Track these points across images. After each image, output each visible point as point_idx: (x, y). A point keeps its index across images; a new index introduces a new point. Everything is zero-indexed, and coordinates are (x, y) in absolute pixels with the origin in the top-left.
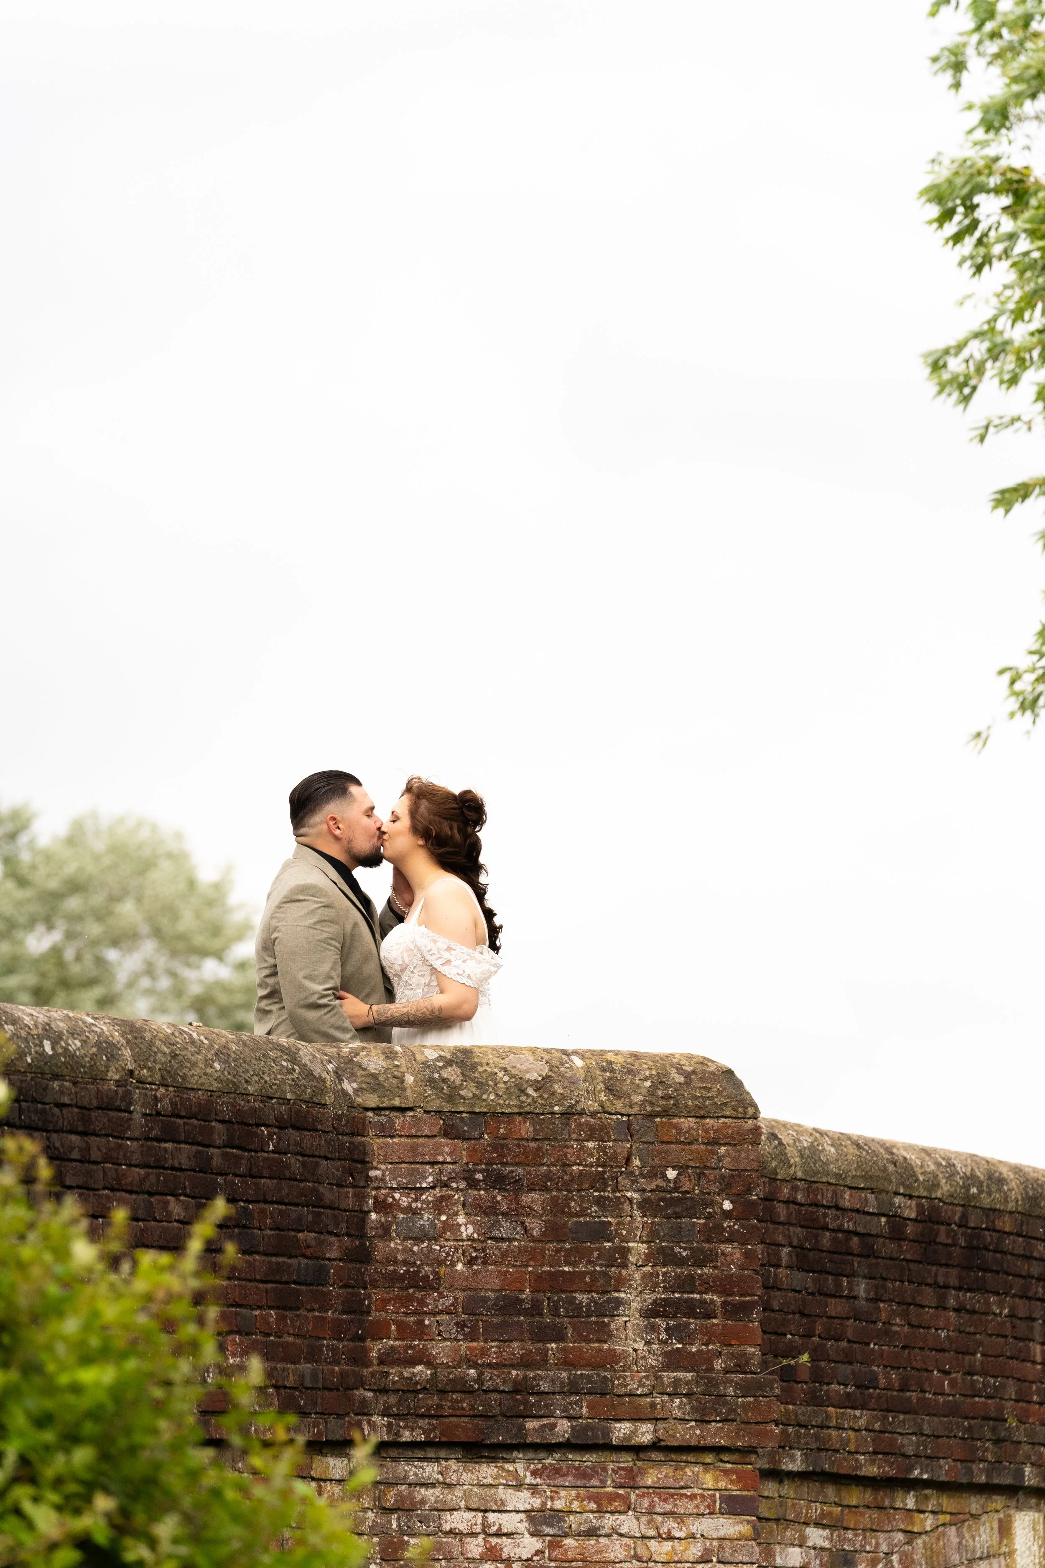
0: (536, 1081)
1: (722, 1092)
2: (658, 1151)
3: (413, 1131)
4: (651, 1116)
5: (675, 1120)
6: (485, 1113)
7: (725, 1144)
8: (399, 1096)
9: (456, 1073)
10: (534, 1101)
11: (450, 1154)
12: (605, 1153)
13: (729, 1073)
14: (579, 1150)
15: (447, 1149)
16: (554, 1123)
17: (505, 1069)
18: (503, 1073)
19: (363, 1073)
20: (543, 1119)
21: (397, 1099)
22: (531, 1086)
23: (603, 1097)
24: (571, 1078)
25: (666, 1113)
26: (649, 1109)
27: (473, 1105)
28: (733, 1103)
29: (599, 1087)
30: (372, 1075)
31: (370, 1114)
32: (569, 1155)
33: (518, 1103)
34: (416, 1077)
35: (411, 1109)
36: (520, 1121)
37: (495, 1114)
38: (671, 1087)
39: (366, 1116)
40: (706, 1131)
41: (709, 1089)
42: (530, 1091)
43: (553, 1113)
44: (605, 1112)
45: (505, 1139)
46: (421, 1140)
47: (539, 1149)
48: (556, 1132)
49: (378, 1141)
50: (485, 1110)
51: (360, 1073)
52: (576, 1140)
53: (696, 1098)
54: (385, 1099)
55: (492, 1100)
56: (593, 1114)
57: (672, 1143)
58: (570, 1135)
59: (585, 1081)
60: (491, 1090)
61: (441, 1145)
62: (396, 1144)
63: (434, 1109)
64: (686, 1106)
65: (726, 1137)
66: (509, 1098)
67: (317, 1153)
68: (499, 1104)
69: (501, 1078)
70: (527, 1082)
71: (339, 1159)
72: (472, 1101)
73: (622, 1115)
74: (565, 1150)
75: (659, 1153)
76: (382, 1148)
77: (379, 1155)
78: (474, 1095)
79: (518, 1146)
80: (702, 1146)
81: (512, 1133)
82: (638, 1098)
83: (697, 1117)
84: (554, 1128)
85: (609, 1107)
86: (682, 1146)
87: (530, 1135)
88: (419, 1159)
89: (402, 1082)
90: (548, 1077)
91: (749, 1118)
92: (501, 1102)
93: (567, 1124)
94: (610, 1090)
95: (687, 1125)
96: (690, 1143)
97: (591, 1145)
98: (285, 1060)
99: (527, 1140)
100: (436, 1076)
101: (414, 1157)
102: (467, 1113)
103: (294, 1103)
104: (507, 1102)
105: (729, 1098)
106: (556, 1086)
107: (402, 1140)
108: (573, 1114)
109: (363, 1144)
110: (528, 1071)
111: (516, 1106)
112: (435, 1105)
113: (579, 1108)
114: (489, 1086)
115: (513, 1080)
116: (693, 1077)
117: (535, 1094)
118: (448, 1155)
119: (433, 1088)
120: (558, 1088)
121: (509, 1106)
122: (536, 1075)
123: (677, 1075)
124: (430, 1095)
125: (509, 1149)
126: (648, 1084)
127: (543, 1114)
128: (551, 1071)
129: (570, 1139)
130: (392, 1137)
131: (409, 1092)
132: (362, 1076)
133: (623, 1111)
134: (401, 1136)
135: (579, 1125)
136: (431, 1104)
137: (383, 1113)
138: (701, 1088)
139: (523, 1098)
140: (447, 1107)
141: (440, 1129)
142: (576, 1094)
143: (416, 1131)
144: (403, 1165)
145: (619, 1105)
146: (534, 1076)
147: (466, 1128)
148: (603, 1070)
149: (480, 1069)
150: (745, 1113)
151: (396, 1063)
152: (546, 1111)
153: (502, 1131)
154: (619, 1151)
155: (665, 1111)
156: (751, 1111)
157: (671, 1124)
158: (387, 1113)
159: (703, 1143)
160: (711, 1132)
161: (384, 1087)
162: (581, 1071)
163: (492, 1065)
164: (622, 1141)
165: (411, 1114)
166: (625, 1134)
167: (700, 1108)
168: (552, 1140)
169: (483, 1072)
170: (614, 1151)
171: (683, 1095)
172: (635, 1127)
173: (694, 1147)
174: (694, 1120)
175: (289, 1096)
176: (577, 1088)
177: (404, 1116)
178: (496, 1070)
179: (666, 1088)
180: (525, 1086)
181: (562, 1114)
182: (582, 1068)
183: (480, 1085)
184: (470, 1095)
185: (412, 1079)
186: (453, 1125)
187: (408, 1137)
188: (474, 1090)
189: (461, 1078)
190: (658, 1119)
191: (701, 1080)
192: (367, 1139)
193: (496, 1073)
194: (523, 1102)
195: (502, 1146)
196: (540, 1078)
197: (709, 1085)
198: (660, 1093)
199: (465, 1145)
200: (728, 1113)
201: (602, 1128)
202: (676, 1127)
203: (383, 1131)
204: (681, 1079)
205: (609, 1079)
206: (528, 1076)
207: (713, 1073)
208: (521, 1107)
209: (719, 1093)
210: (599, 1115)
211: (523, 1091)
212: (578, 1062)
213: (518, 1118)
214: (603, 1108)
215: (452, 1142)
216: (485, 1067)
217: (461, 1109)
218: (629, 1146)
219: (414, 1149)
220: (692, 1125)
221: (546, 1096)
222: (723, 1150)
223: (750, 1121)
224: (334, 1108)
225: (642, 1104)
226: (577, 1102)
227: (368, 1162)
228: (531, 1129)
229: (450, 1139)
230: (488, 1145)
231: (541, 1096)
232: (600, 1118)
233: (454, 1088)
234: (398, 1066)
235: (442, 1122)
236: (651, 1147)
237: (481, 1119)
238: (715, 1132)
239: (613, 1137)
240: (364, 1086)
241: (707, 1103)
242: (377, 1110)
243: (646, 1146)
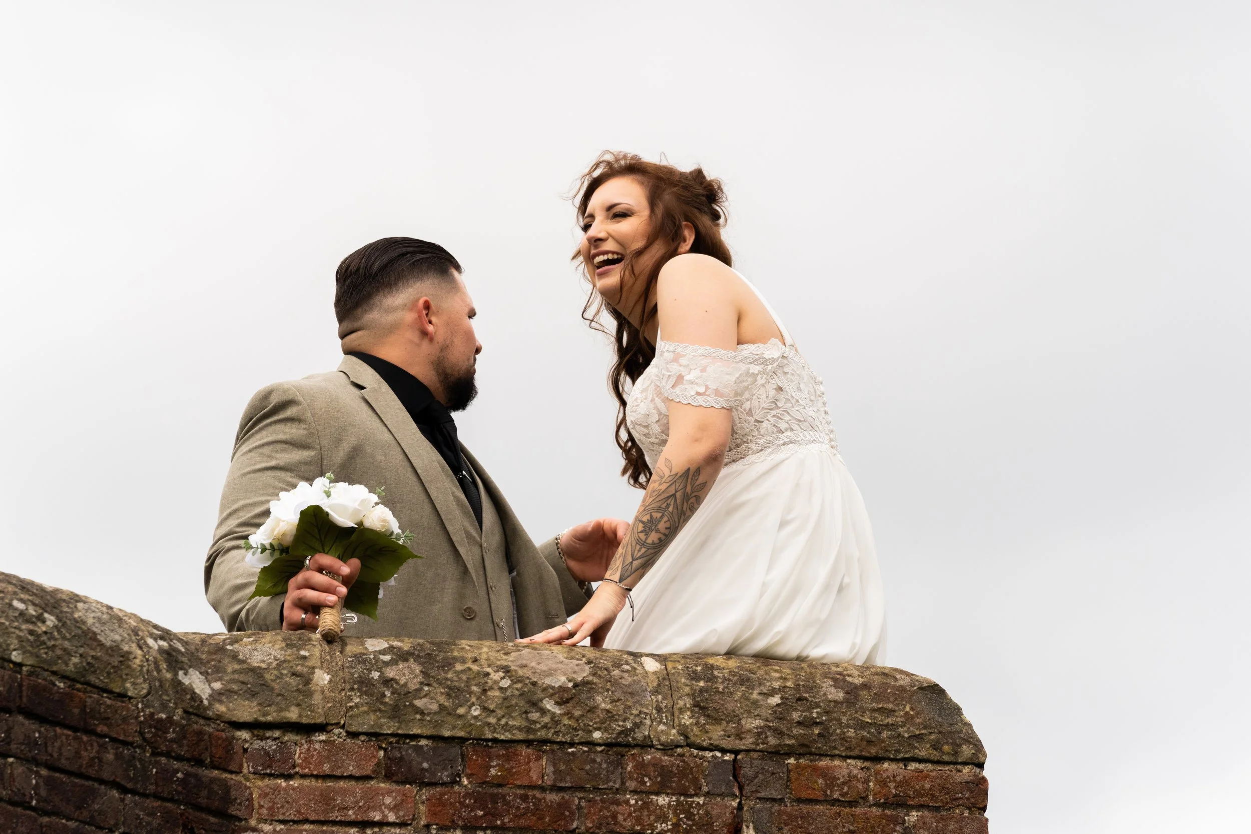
0: (562, 689)
1: (912, 717)
2: (790, 816)
3: (326, 768)
4: (778, 754)
5: (823, 763)
6: (462, 740)
7: (919, 807)
8: (298, 705)
9: (412, 672)
10: (555, 720)
11: (395, 808)
12: (689, 816)
13: (935, 691)
14: (641, 808)
15: (388, 800)
16: (594, 761)
17: (507, 670)
18: (501, 674)
19: (237, 667)
20: (573, 753)
21: (293, 708)
22: (551, 696)
23: (686, 719)
24: (629, 686)
25: (803, 749)
26: (772, 741)
27: (437, 725)
28: (933, 737)
29: (681, 703)
30: (253, 670)
31: (244, 735)
32: (620, 818)
33: (524, 724)
34: (334, 675)
35: (322, 728)
36: (528, 756)
37: (480, 741)
38: (818, 706)
39: (233, 738)
40: (883, 783)
41: (891, 712)
42: (549, 705)
43: (592, 744)
44: (690, 745)
45: (500, 785)
46: (342, 783)
47: (564, 805)
48: (597, 776)
49: (260, 783)
50: (462, 734)
51: (231, 667)
52: (635, 792)
53: (863, 725)
54: (272, 709)
55: (476, 717)
56: (668, 748)
57: (816, 801)
58: (623, 783)
59: (656, 692)
60: (474, 699)
61: (377, 792)
62: (294, 789)
63: (365, 728)
64: (844, 739)
65: (919, 794)
66: (509, 715)
67: (92, 772)
68: (489, 724)
69: (496, 682)
70: (544, 690)
71: (156, 796)
72: (436, 718)
73: (724, 751)
74: (613, 808)
75: (791, 818)
76: (266, 795)
77: (261, 807)
78: (442, 707)
79: (524, 798)
80: (874, 809)
81: (512, 775)
82: (752, 724)
83: (865, 759)
84: (592, 768)
85: (696, 735)
86: (836, 809)
87: (548, 781)
88: (335, 816)
89: (308, 681)
90: (585, 683)
91: (965, 764)
92: (492, 720)
93: (619, 764)
94: (703, 709)
95: (845, 772)
96: (852, 804)
97: (662, 800)
98: (22, 600)
99: (543, 789)
100: (375, 675)
101: (326, 812)
102: (428, 737)
103: (30, 674)
104: (503, 721)
105: (925, 728)
106: (599, 699)
107: (306, 782)
108: (628, 746)
109: (226, 787)
110: (550, 673)
111: (520, 729)
112: (367, 722)
113: (639, 736)
114: (471, 693)
115: (519, 686)
116: (864, 693)
117: (557, 710)
118: (391, 810)
119: (366, 693)
120: (602, 702)
121: (506, 728)
122: (563, 679)
123: (833, 690)
124: (357, 706)
125: (507, 803)
126: (776, 700)
127: (572, 745)
128: (594, 674)
129: (622, 790)
130: (288, 777)
131: (317, 698)
132: (234, 672)
133: (724, 744)
134: (304, 776)
135: (641, 766)
136: (360, 720)
137: (268, 734)
138: (874, 710)
139: (535, 716)
140: (389, 727)
141: (378, 764)
142: (635, 712)
143: (332, 768)
144: (307, 826)
145: (716, 734)
146: (560, 680)
147: (425, 765)
148: (695, 677)
149: (459, 667)
150: (956, 753)
151: (303, 653)
152: (576, 740)
153: (493, 771)
154: (714, 812)
155: (802, 745)
156: (967, 751)
157: (815, 769)
158: (277, 734)
159: (876, 805)
160: (892, 785)
161: (272, 689)
162: (652, 678)
163: (484, 662)
164: (722, 795)
165: (323, 737)
166: (728, 783)
167: (870, 742)
168: (590, 791)
169: (463, 671)
170: (707, 813)
171: (839, 720)
172: (747, 771)
173: (858, 810)
174: (859, 763)
175: (16, 656)
176: (638, 702)
177: (310, 742)
178: (489, 670)
179: (809, 709)
180: (540, 695)
181: (609, 745)
182: (655, 673)
183: (453, 692)
184: (434, 707)
185: (327, 677)
186: (401, 758)
187: (317, 777)
188: (442, 699)
189: (420, 678)
190: (792, 761)
191: (877, 697)
192: (239, 778)
193: (488, 674)
194: (535, 722)
195: (494, 798)
196: (570, 685)
197: (891, 706)
198: (795, 716)
199: (425, 794)
200: (923, 754)
201: (685, 771)
202: (825, 774)
203: (270, 766)
204: (840, 695)
205: (702, 690)
206: (548, 681)
207: (902, 689)
208: (529, 730)
209: (908, 718)
210: (679, 750)
211: (535, 704)
212: (651, 665)
213: (524, 751)
214: (687, 737)
215: (401, 787)
216: (469, 665)
217: (416, 731)
218: (735, 804)
219: (326, 799)
220: (855, 772)
221: (577, 713)
222: (913, 817)
223: (966, 770)
224: (146, 706)
225: (760, 733)
226: (637, 725)
227: (240, 820)
228: (550, 769)
229: (398, 783)
230: (467, 795)
231: (569, 714)
232: (682, 755)
233: (405, 695)
234: (304, 658)
235: (382, 753)
236: (776, 807)
237: (455, 751)
238: (899, 785)
239: (705, 789)
240: (235, 687)
241: (885, 735)
242: (252, 726)
243: (768, 805)
